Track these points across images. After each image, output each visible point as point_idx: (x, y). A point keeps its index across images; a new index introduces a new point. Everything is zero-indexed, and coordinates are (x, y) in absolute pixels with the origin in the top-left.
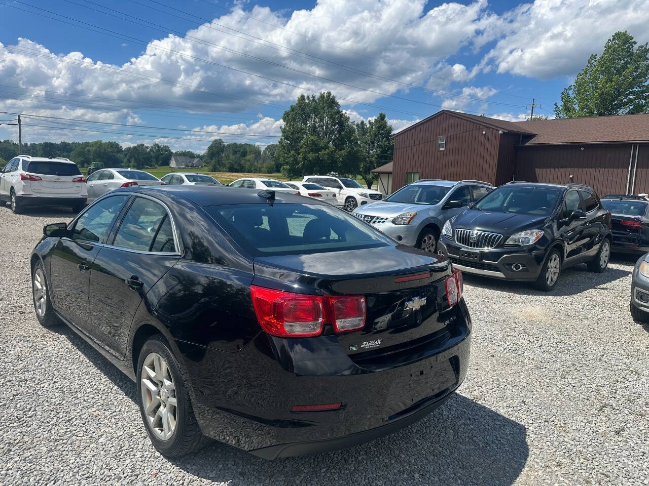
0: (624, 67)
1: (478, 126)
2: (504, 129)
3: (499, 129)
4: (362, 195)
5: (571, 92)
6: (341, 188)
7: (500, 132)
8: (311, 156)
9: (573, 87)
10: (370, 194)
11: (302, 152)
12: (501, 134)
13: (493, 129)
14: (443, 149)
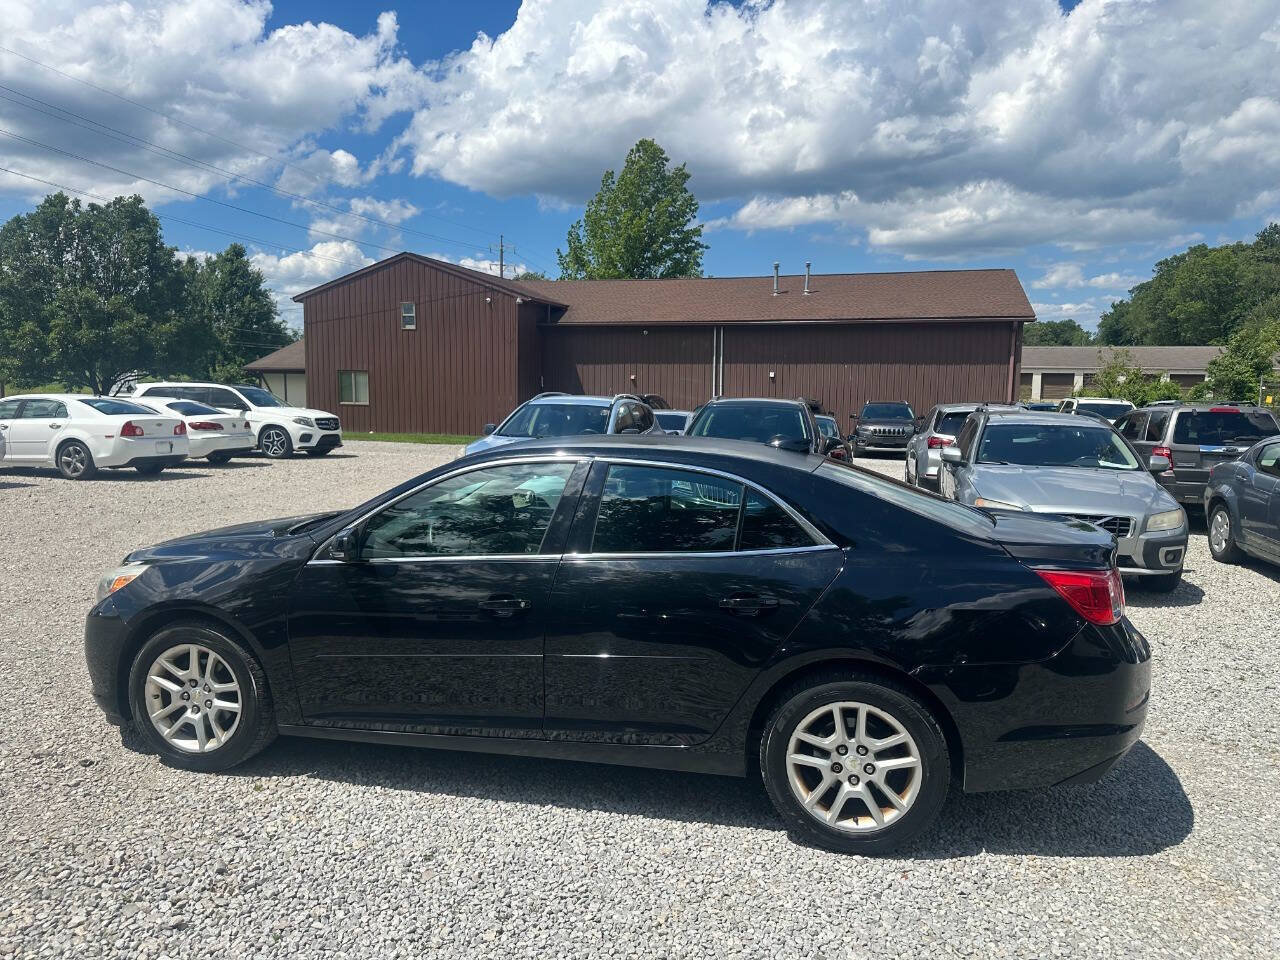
0: (655, 198)
1: (476, 286)
2: (525, 296)
3: (516, 295)
4: (299, 421)
5: (581, 232)
6: (245, 408)
7: (519, 300)
8: (85, 334)
9: (582, 223)
10: (316, 420)
11: (56, 326)
12: (519, 305)
13: (504, 294)
14: (413, 327)
